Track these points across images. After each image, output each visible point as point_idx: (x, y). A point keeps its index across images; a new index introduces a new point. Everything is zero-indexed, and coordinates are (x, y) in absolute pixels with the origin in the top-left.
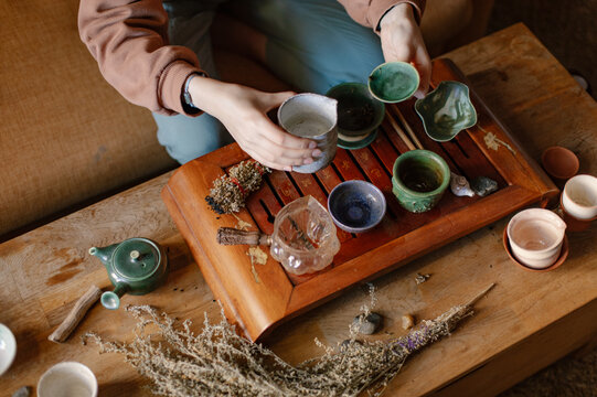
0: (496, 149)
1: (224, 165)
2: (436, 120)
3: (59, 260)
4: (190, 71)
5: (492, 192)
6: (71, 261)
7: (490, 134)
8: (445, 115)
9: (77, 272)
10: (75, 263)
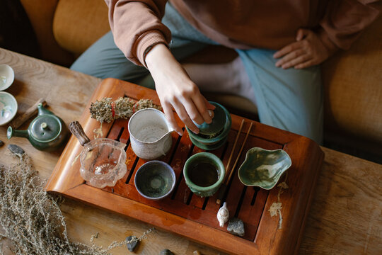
0: (272, 215)
1: (127, 94)
2: (259, 169)
3: (77, 97)
4: (162, 40)
5: (236, 235)
6: (81, 103)
7: (280, 204)
8: (267, 171)
9: (78, 110)
10: (81, 105)
